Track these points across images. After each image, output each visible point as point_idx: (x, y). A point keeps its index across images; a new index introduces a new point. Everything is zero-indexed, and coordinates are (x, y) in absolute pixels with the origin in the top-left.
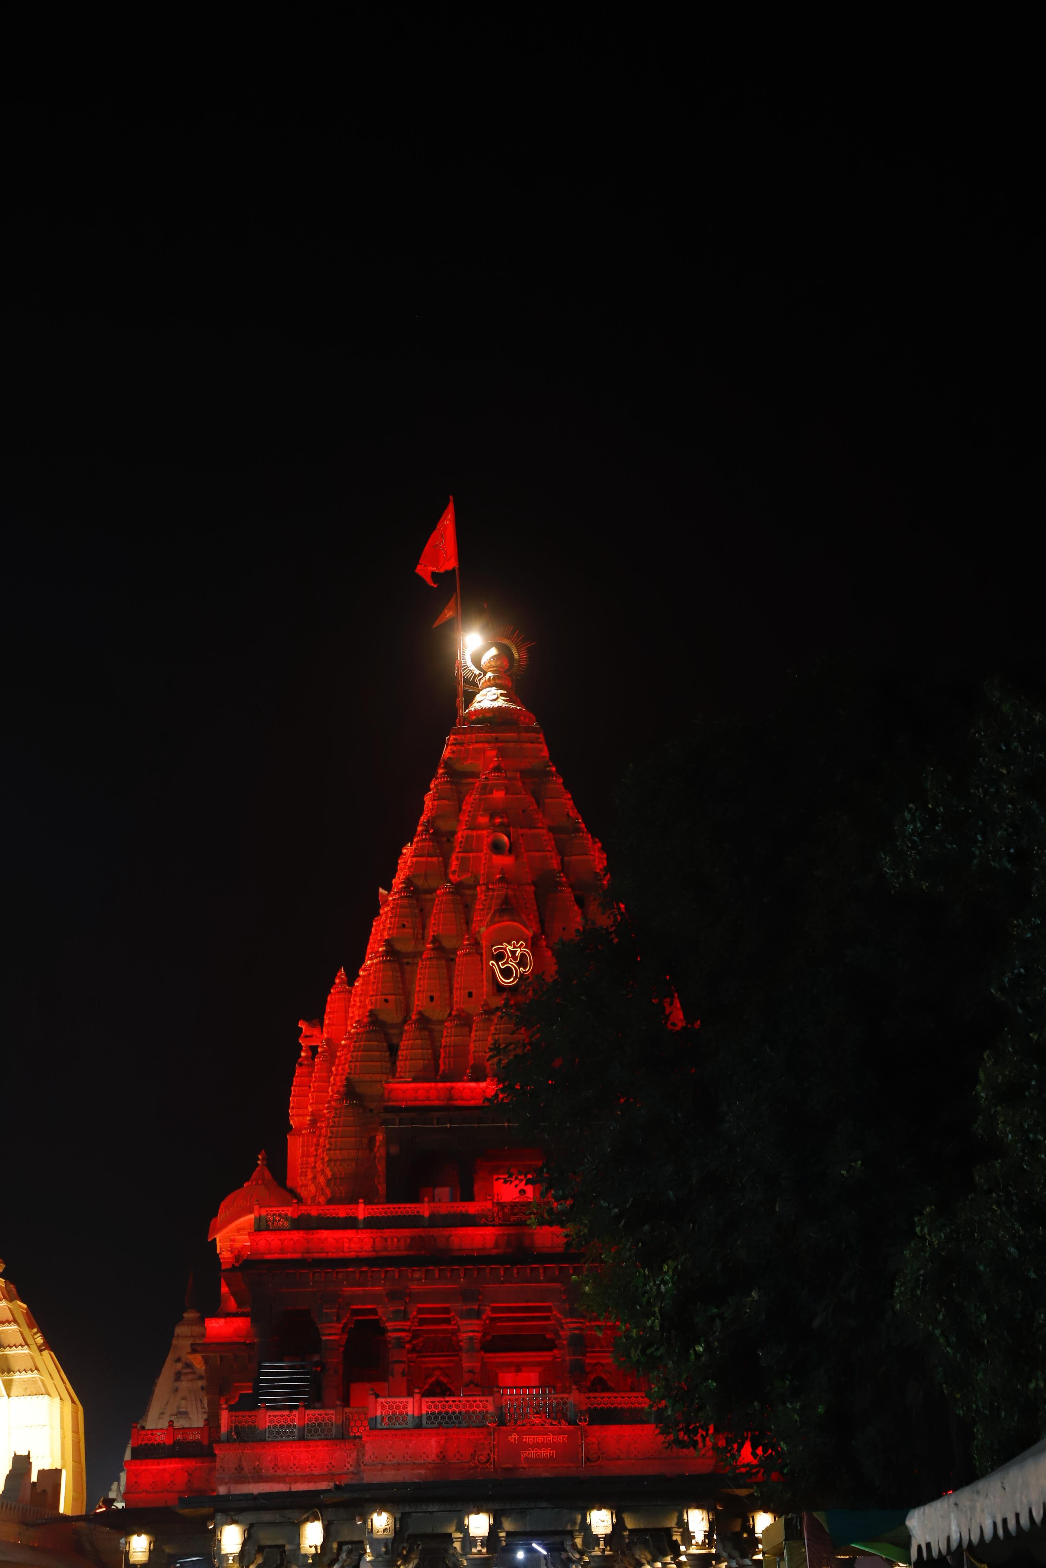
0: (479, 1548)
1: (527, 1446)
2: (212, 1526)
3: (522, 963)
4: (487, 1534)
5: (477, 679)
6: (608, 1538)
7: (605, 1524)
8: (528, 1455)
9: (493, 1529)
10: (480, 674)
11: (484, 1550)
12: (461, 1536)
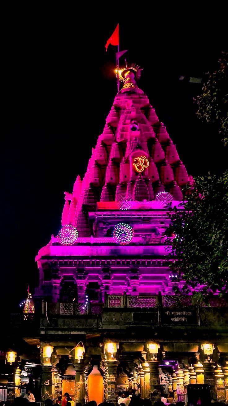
0: (154, 358)
1: (174, 316)
2: (39, 347)
3: (145, 163)
4: (157, 353)
5: (124, 81)
6: (211, 356)
7: (210, 350)
8: (175, 320)
9: (160, 350)
10: (124, 80)
11: (156, 359)
12: (146, 353)
